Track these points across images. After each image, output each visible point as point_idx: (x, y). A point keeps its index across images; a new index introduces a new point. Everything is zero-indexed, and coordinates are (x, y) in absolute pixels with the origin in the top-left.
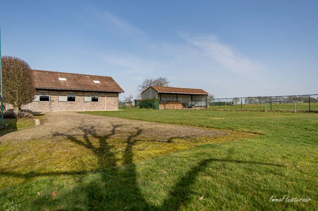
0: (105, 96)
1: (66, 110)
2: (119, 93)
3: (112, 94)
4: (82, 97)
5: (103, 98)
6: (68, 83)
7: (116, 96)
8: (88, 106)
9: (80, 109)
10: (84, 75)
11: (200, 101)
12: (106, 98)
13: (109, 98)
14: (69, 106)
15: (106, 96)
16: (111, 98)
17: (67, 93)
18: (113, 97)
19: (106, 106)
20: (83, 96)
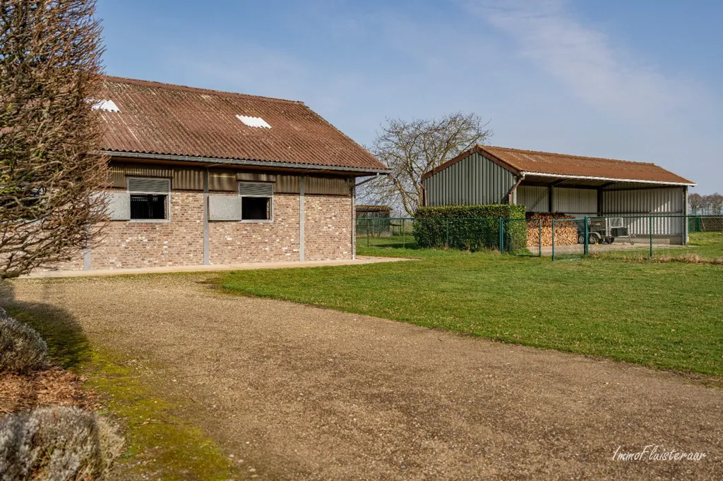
0: (299, 194)
1: (125, 265)
2: (358, 180)
3: (328, 181)
4: (200, 196)
5: (291, 200)
6: (132, 125)
7: (346, 191)
8: (227, 244)
9: (190, 260)
10: (186, 89)
11: (645, 213)
12: (302, 199)
13: (316, 202)
14: (139, 242)
15: (302, 192)
16: (323, 199)
17: (127, 176)
18: (332, 199)
19: (302, 243)
20: (200, 191)
